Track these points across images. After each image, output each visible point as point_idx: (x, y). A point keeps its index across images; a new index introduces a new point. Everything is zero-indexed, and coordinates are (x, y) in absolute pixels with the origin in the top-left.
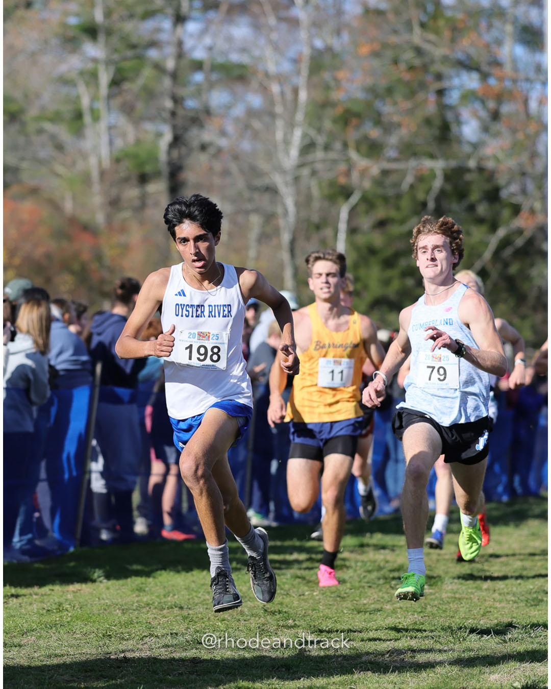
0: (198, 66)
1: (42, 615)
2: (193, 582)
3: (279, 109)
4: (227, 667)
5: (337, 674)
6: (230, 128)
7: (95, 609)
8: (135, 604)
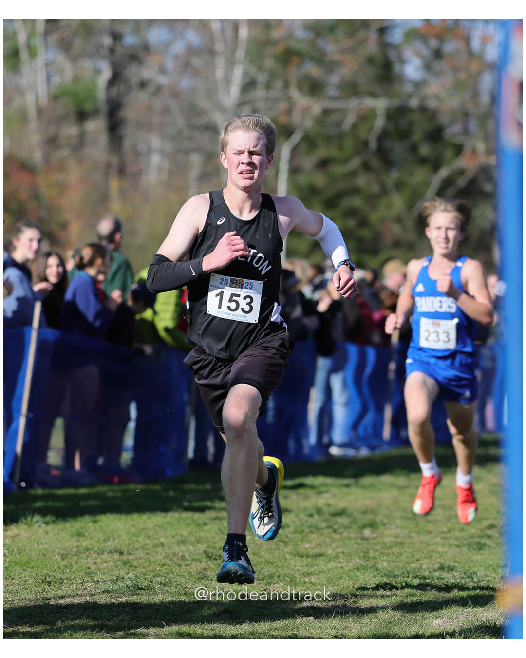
2: (134, 526)
3: (219, 47)
4: (168, 613)
5: (279, 620)
6: (170, 65)
7: (33, 555)
8: (75, 549)
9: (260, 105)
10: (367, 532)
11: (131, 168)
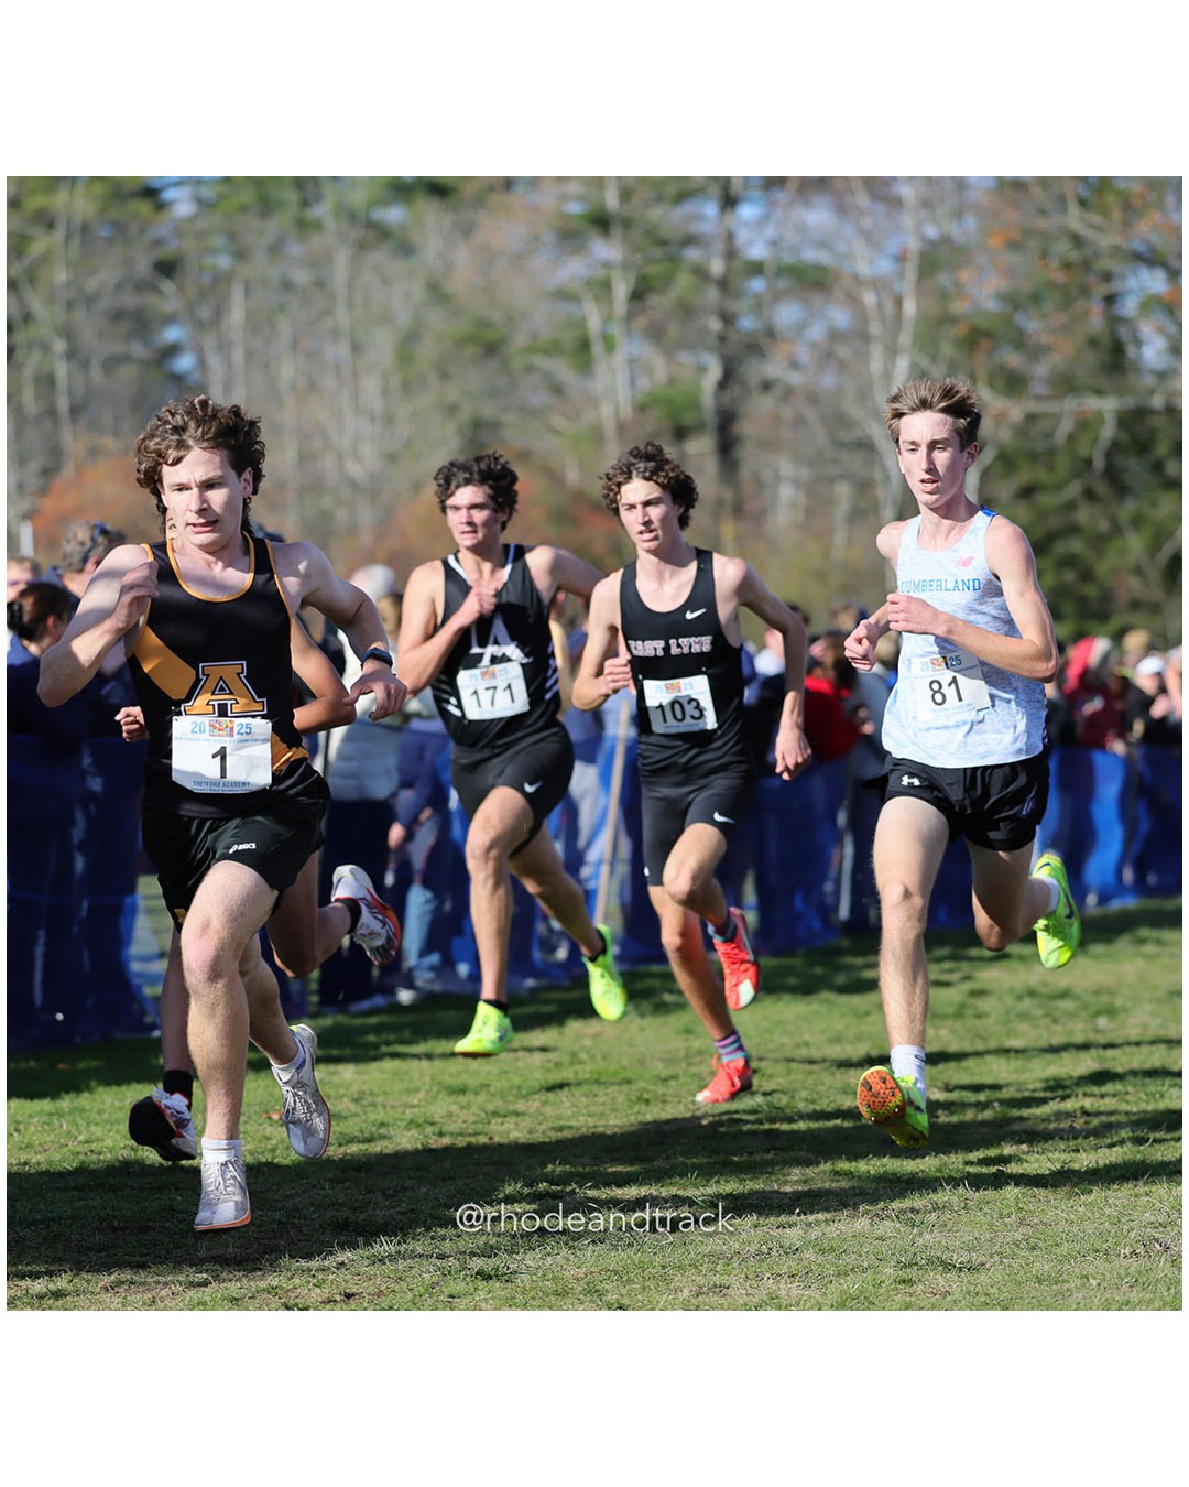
0: (756, 269)
1: (548, 1070)
3: (875, 329)
5: (978, 1150)
6: (804, 355)
7: (625, 1061)
8: (682, 1053)
10: (1102, 1022)
11: (751, 506)
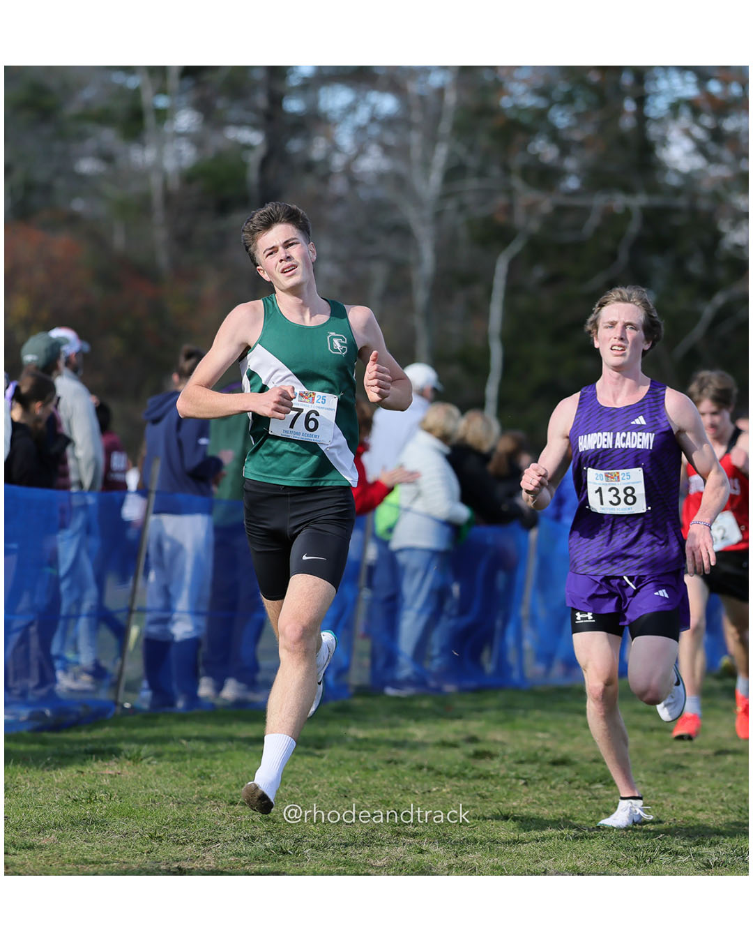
9: (469, 199)
